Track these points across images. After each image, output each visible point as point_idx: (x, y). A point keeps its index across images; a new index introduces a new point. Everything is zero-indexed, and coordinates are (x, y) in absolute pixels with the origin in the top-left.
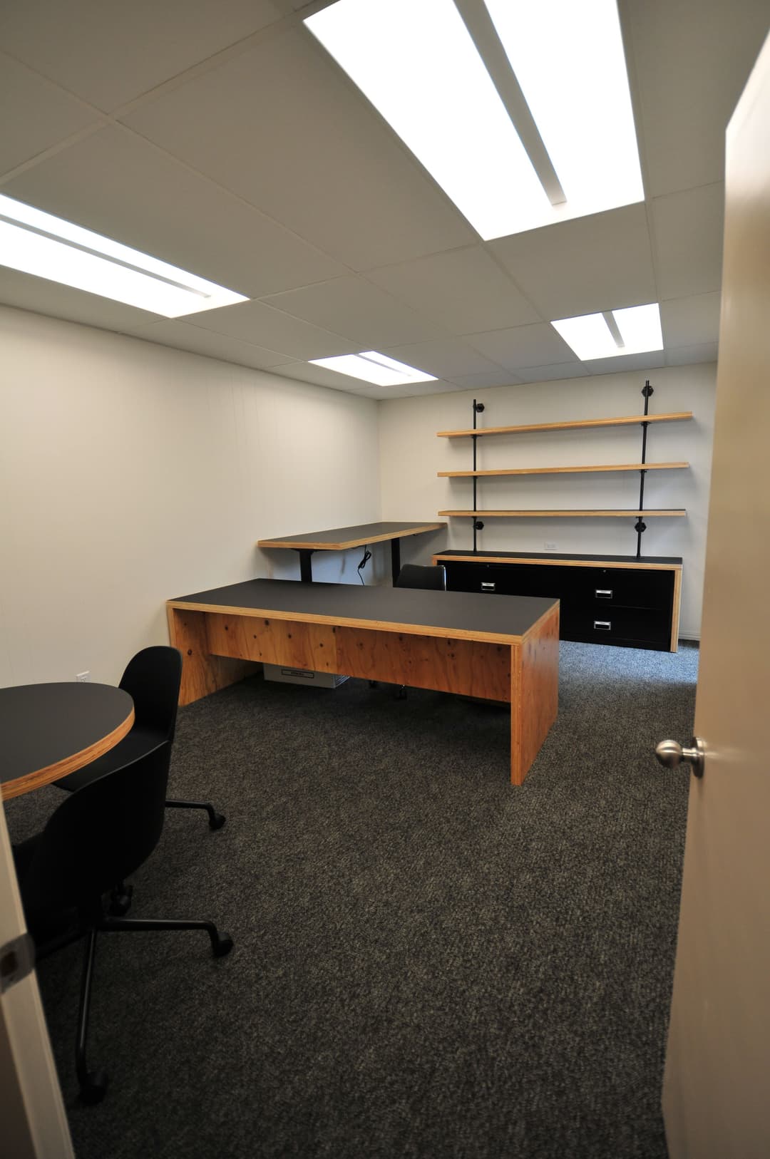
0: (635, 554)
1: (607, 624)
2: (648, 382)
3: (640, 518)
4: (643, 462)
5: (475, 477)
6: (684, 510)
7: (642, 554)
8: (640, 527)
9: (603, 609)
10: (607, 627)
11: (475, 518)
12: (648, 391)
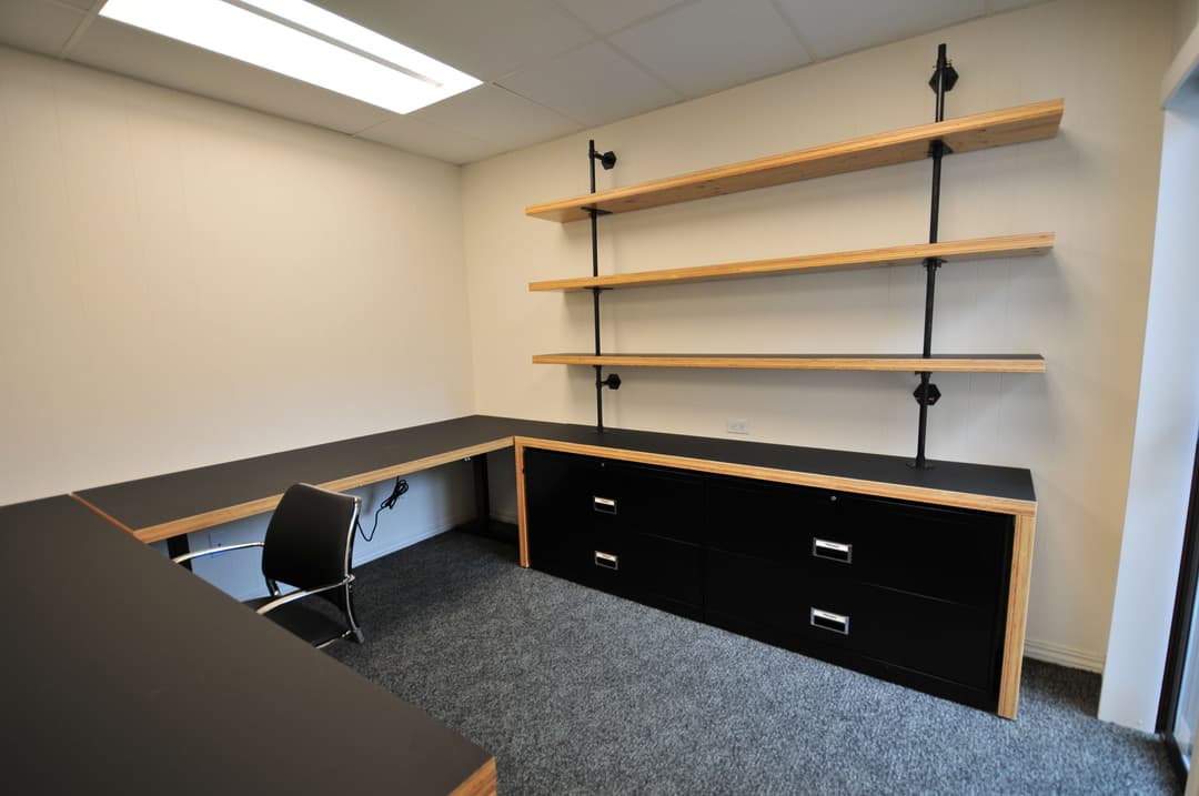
0: (914, 454)
1: (841, 619)
2: (942, 49)
3: (925, 375)
4: (933, 239)
5: (597, 290)
6: (1038, 357)
7: (929, 455)
8: (927, 393)
9: (831, 582)
10: (840, 626)
11: (598, 368)
12: (945, 78)
